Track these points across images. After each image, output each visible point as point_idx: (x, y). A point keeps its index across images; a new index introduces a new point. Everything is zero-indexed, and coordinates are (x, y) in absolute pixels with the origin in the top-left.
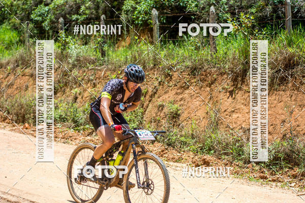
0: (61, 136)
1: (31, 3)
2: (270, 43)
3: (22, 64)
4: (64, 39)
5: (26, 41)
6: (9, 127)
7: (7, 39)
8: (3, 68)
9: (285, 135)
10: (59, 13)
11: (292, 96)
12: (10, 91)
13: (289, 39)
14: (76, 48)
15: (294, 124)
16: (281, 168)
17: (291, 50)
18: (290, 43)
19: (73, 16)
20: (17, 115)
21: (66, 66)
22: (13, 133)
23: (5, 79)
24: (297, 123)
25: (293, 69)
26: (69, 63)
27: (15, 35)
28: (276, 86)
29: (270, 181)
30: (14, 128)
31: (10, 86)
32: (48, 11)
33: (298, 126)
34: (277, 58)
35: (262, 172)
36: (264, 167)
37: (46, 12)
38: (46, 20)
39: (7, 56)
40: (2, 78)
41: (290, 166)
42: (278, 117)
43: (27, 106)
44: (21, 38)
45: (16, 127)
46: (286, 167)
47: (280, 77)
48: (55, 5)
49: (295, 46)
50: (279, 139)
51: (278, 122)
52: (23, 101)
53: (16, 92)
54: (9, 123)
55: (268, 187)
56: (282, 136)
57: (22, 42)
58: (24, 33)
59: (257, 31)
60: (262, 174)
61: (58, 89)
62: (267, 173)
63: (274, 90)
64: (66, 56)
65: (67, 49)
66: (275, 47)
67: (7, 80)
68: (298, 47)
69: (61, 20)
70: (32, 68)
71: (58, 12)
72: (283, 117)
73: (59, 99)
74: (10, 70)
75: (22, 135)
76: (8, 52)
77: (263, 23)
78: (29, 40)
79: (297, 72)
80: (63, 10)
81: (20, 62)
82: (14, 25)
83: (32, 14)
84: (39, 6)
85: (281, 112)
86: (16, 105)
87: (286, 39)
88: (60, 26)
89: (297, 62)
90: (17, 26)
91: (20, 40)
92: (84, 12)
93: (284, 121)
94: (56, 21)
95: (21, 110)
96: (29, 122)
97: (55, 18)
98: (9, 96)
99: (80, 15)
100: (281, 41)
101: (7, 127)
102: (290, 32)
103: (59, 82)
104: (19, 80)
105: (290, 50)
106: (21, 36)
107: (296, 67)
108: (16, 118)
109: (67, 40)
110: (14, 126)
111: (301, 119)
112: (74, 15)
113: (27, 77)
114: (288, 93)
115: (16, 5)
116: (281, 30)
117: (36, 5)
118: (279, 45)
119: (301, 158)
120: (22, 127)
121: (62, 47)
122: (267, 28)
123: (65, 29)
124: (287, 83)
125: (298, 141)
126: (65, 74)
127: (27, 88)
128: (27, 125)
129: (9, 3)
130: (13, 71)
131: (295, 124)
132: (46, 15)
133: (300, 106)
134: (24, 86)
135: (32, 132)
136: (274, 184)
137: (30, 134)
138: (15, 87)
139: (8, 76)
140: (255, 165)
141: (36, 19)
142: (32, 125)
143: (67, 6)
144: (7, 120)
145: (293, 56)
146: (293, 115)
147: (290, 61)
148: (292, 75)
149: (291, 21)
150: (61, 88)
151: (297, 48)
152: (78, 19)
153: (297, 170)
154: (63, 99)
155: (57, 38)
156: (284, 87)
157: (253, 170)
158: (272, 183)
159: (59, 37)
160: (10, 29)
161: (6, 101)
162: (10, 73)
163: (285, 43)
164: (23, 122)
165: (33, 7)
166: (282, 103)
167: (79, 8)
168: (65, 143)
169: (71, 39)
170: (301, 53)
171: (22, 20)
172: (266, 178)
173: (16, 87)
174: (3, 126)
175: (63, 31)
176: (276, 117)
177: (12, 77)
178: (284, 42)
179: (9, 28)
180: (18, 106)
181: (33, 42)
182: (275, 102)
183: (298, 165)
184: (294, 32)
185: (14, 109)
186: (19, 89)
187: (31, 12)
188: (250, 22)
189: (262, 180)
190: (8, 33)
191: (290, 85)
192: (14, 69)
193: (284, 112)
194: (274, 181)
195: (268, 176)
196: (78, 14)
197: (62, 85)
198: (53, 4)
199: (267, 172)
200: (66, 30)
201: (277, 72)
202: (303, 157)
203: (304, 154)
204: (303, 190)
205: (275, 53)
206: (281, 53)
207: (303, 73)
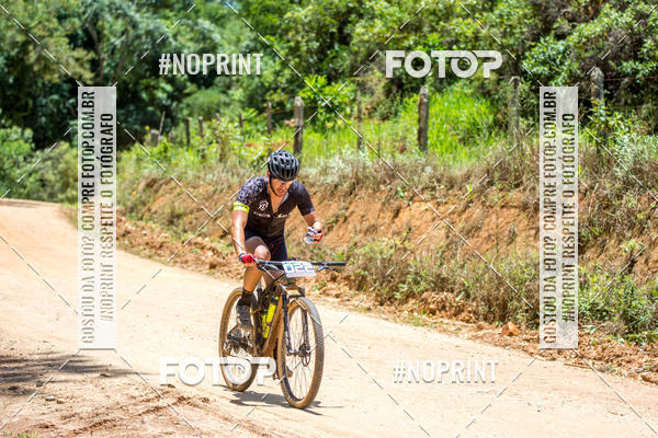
0: (594, 354)
1: (522, 33)
3: (503, 179)
4: (603, 119)
5: (513, 123)
6: (468, 331)
7: (465, 119)
8: (456, 188)
10: (591, 58)
12: (470, 243)
14: (632, 140)
19: (625, 64)
20: (488, 302)
21: (608, 185)
22: (477, 345)
23: (459, 215)
26: (615, 178)
27: (483, 109)
30: (481, 333)
31: (472, 231)
32: (564, 52)
37: (559, 53)
38: (559, 74)
39: (465, 160)
40: (453, 213)
43: (514, 280)
44: (499, 116)
45: (484, 331)
48: (580, 36)
52: (503, 269)
53: (485, 247)
54: (468, 321)
57: (500, 126)
58: (506, 105)
61: (588, 240)
64: (609, 161)
65: (611, 143)
67: (464, 216)
69: (597, 73)
70: (525, 190)
71: (587, 55)
73: (591, 264)
74: (473, 192)
75: (499, 350)
76: (466, 150)
78: (517, 122)
80: (600, 50)
81: (497, 175)
82: (482, 86)
83: (525, 58)
84: (542, 40)
86: (486, 276)
88: (594, 87)
90: (490, 87)
91: (497, 123)
92: (652, 54)
94: (582, 75)
95: (497, 289)
96: (516, 320)
97: (583, 70)
98: (470, 256)
99: (642, 61)
101: (464, 330)
103: (591, 223)
104: (494, 217)
106: (499, 111)
108: (486, 309)
109: (611, 123)
110: (480, 328)
112: (626, 60)
113: (513, 210)
115: (486, 38)
117: (536, 39)
120: (500, 330)
121: (599, 140)
123: (606, 95)
126: (606, 205)
127: (512, 237)
128: (511, 326)
129: (469, 34)
130: (479, 197)
132: (558, 61)
134: (507, 232)
135: (522, 344)
137: (519, 347)
138: (484, 234)
139: (467, 207)
141: (535, 70)
142: (523, 327)
143: (611, 39)
144: (463, 314)
150: (595, 238)
152: (636, 72)
154: (599, 263)
155: (585, 117)
159: (591, 113)
160: (472, 95)
161: (462, 267)
162: (471, 202)
164: (503, 319)
165: (529, 43)
167: (640, 43)
168: (603, 371)
169: (621, 119)
171: (501, 75)
173: (486, 235)
174: (453, 329)
175: (602, 101)
177: (476, 211)
179: (469, 91)
180: (491, 279)
181: (528, 125)
185: (481, 288)
186: (493, 238)
187: (523, 54)
190: (468, 105)
192: (482, 192)
196: (636, 58)
197: (597, 230)
198: (576, 34)
200: (609, 97)
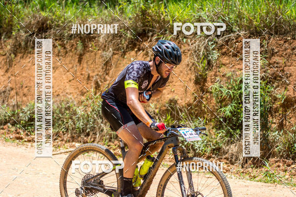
2: (24, 7)
13: (42, 3)
18: (43, 8)
25: (46, 32)
28: (30, 50)
29: (25, 141)
34: (30, 22)
35: (18, 133)
36: (20, 128)
47: (33, 41)
49: (48, 10)
50: (34, 100)
51: (32, 84)
55: (24, 147)
60: (18, 135)
62: (22, 135)
63: (28, 53)
66: (29, 11)
87: (40, 3)
89: (50, 25)
100: (34, 6)
105: (43, 14)
107: (49, 31)
118: (32, 9)
136: (29, 144)
140: (11, 126)
145: (46, 19)
147: (43, 25)
151: (50, 12)
157: (9, 131)
158: (27, 143)
163: (38, 7)
170: (54, 17)
172: (21, 139)
176: (30, 80)
178: (37, 7)
182: (30, 65)
189: (18, 141)
194: (29, 141)
195: (23, 137)
199: (22, 133)
202: (57, 118)
203: (58, 114)
204: (58, 150)
205: (29, 18)
206: (34, 17)
207: (56, 36)
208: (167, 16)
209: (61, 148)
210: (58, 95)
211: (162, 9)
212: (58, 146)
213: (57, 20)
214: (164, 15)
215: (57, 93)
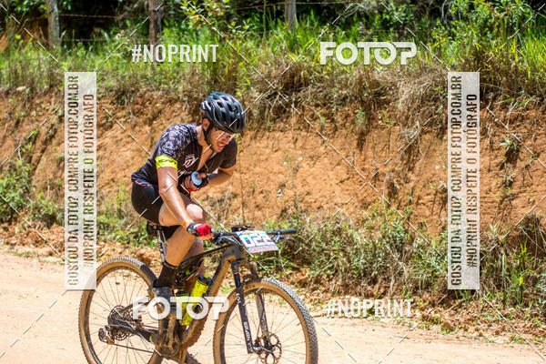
2: (258, 46)
9: (284, 211)
11: (297, 139)
13: (292, 38)
15: (300, 190)
16: (279, 269)
17: (294, 58)
18: (293, 46)
24: (307, 188)
25: (299, 91)
28: (269, 123)
33: (308, 194)
34: (270, 72)
41: (296, 266)
42: (272, 177)
46: (287, 267)
47: (275, 107)
49: (301, 51)
50: (274, 217)
51: (273, 187)
56: (279, 212)
59: (233, 24)
63: (265, 129)
66: (267, 53)
68: (308, 53)
72: (281, 178)
77: (246, 10)
79: (306, 97)
85: (277, 168)
87: (287, 38)
89: (305, 79)
93: (282, 186)
100: (277, 42)
102: (292, 25)
107: (304, 88)
111: (314, 182)
114: (290, 134)
116: (276, 23)
118: (273, 49)
119: (314, 250)
122: (253, 19)
124: (287, 118)
125: (308, 220)
131: (302, 190)
133: (312, 158)
145: (298, 68)
146: (298, 175)
147: (293, 77)
148: (296, 103)
149: (295, 7)
151: (306, 55)
153: (308, 273)
156: (282, 125)
163: (284, 45)
166: (280, 153)
170: (313, 64)
176: (268, 179)
178: (281, 44)
182: (268, 151)
183: (309, 264)
184: (301, 25)
188: (221, 8)
191: (293, 120)
193: (283, 169)
201: (269, 97)
202: (318, 249)
203: (319, 243)
204: (318, 308)
205: (267, 64)
206: (277, 63)
207: (317, 99)
208: (523, 62)
209: (324, 306)
210: (319, 208)
211: (513, 49)
212: (319, 302)
213: (319, 69)
214: (517, 60)
215: (318, 204)
